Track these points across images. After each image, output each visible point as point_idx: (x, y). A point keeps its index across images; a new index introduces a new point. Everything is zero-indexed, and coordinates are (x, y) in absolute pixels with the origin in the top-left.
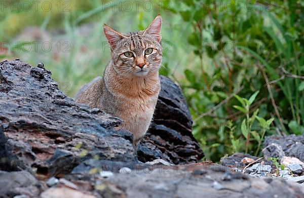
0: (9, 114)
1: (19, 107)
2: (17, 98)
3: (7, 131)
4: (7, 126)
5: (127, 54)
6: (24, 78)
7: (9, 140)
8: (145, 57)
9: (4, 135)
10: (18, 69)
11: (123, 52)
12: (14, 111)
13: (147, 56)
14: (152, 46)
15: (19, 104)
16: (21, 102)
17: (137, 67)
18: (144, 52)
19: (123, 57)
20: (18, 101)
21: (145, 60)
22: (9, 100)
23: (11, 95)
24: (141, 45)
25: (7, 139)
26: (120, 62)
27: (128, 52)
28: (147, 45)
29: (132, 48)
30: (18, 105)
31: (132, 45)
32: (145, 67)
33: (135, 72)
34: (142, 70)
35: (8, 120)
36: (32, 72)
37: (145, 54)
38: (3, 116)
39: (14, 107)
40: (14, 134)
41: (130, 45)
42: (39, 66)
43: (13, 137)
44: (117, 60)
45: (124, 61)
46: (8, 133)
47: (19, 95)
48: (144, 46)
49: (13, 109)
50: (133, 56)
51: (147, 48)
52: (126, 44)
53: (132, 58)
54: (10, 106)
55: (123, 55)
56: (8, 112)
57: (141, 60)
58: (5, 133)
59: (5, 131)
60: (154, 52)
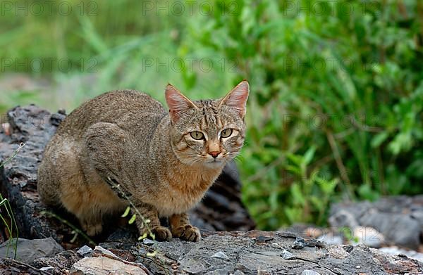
0: (27, 170)
1: (39, 162)
2: (35, 151)
3: (24, 191)
4: (25, 185)
5: (194, 135)
6: (43, 127)
7: (28, 201)
8: (221, 141)
9: (21, 195)
10: (34, 116)
11: (190, 130)
12: (33, 166)
13: (224, 140)
14: (231, 126)
15: (38, 158)
16: (40, 156)
17: (208, 156)
18: (219, 133)
19: (189, 138)
20: (37, 154)
21: (220, 146)
22: (25, 154)
23: (27, 147)
24: (217, 122)
25: (25, 201)
26: (183, 145)
27: (197, 132)
28: (226, 124)
29: (204, 126)
30: (37, 160)
31: (204, 122)
32: (220, 156)
33: (205, 161)
34: (215, 161)
35: (26, 178)
36: (52, 119)
37: (221, 137)
38: (20, 172)
39: (32, 162)
40: (33, 194)
41: (201, 122)
42: (60, 112)
43: (32, 198)
44: (178, 140)
45: (189, 145)
46: (26, 193)
47: (37, 147)
48: (220, 125)
49: (30, 164)
50: (203, 138)
51: (225, 128)
52: (194, 120)
53: (202, 141)
54: (27, 160)
55: (189, 135)
56: (25, 168)
57: (214, 146)
58: (23, 193)
59: (22, 191)
60: (235, 134)
